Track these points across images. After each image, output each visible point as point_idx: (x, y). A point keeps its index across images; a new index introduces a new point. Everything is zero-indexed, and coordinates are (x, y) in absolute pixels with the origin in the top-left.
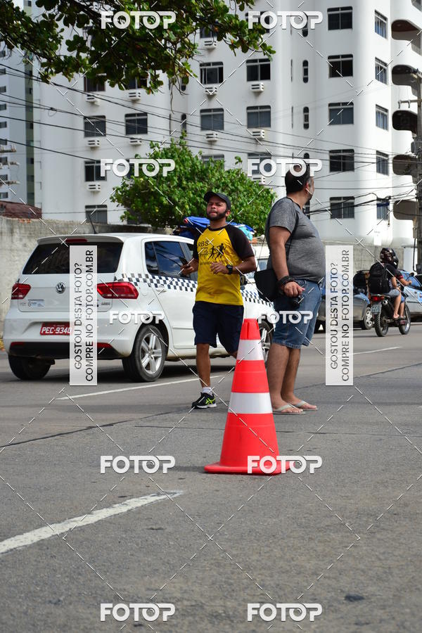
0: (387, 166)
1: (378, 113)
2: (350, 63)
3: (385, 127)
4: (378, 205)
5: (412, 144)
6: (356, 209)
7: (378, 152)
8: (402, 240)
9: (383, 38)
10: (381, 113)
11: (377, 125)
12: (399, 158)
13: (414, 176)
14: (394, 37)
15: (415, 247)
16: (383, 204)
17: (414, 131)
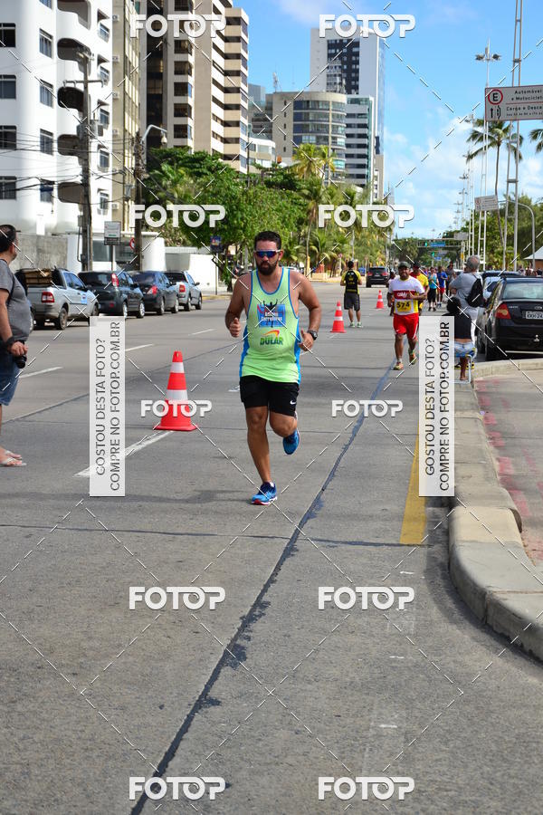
0: (52, 146)
1: (42, 88)
2: (13, 32)
3: (50, 103)
4: (42, 190)
5: (78, 127)
6: (18, 193)
7: (42, 131)
8: (66, 224)
9: (48, 9)
10: (45, 87)
11: (41, 101)
12: (63, 138)
13: (79, 158)
14: (60, 7)
15: (79, 234)
16: (46, 187)
17: (80, 110)
